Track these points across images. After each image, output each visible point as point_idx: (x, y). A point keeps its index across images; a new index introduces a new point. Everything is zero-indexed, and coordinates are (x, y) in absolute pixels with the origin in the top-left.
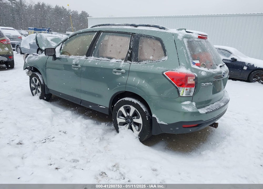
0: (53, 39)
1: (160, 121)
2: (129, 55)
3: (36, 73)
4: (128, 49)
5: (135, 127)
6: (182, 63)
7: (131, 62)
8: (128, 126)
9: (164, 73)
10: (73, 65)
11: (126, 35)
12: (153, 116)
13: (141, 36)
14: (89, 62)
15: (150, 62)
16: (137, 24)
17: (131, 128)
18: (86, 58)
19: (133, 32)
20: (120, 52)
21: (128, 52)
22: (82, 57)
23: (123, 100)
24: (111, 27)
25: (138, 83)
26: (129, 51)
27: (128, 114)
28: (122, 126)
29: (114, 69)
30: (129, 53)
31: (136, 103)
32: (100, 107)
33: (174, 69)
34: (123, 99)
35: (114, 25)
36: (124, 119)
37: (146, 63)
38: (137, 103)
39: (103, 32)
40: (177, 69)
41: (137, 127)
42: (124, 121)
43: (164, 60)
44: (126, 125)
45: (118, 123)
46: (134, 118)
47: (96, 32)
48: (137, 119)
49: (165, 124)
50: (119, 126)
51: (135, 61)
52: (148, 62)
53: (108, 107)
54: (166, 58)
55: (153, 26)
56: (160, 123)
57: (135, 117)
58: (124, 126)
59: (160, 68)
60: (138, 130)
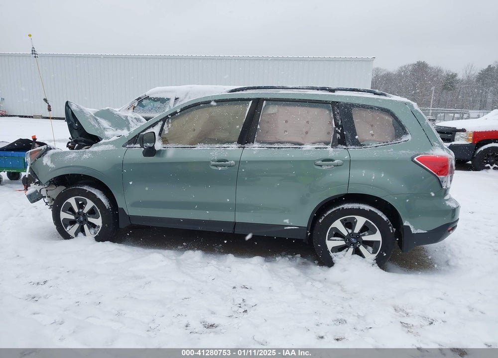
0: (98, 112)
1: (415, 229)
2: (338, 136)
3: (85, 188)
4: (334, 126)
5: (366, 248)
6: (435, 143)
7: (346, 146)
8: (351, 250)
9: (415, 159)
10: (213, 161)
11: (320, 104)
12: (405, 224)
13: (353, 106)
14: (255, 152)
15: (384, 144)
16: (333, 87)
17: (357, 252)
18: (242, 147)
19: (334, 100)
20: (307, 133)
21: (336, 132)
22: (229, 146)
23: (340, 209)
24: (279, 91)
25: (373, 178)
26: (337, 129)
27: (350, 231)
28: (338, 253)
29: (318, 160)
30: (338, 133)
31: (368, 210)
32: (285, 228)
33: (427, 152)
34: (341, 207)
35: (283, 88)
36: (341, 240)
37: (377, 146)
38: (370, 210)
39: (267, 100)
40: (431, 152)
41: (370, 248)
42: (343, 243)
43: (407, 139)
44: (347, 249)
45: (330, 249)
46: (364, 235)
47: (249, 100)
48: (369, 235)
49: (423, 232)
50: (332, 254)
51: (353, 144)
52: (380, 145)
53: (306, 225)
54: (408, 137)
55: (364, 91)
56: (415, 233)
57: (366, 233)
58: (343, 252)
59: (404, 152)
60: (374, 253)
